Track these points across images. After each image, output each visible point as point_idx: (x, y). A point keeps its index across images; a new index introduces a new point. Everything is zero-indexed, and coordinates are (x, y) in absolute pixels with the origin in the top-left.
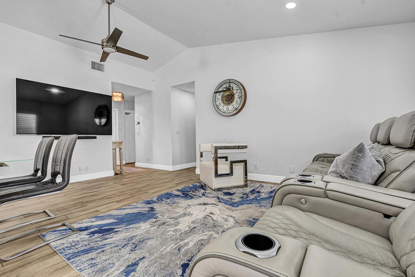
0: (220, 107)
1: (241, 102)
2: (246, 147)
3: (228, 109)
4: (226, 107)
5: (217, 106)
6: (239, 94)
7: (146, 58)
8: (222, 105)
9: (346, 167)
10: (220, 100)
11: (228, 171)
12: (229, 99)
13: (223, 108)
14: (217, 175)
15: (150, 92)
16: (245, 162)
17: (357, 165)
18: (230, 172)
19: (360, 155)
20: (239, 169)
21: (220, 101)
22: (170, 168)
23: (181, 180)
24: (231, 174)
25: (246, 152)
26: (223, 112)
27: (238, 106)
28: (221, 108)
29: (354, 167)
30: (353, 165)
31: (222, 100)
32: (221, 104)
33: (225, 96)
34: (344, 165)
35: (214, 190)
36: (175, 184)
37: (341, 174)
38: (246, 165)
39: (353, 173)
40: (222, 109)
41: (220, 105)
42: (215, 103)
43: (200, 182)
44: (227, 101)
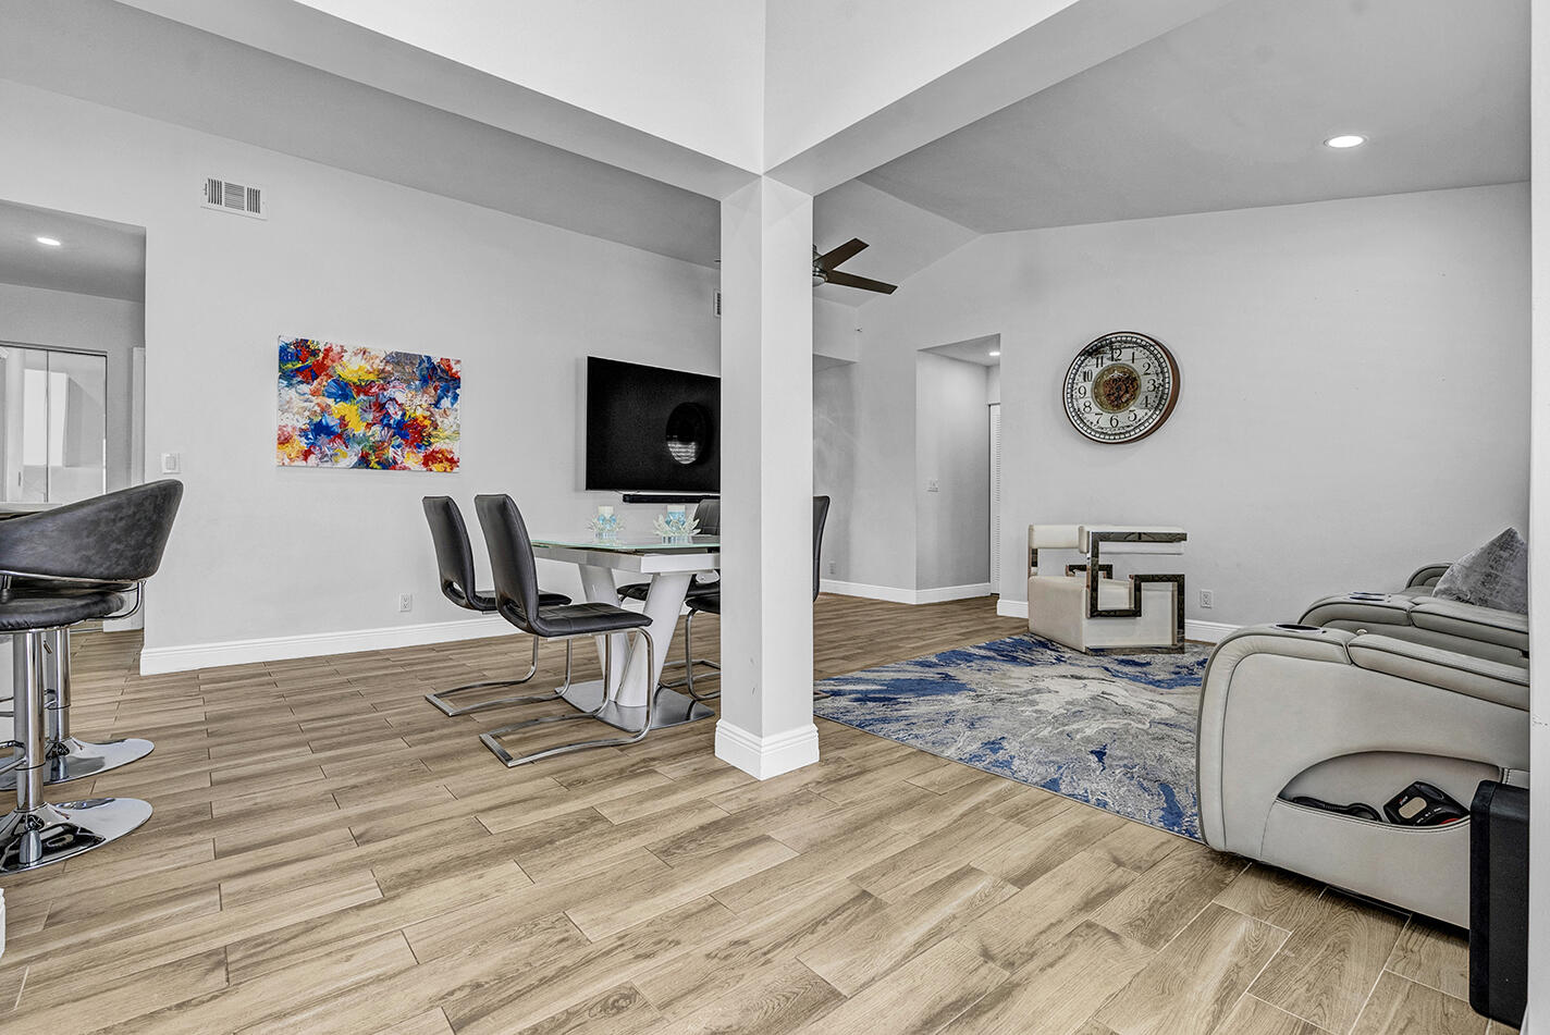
0: (1086, 415)
1: (1160, 401)
2: (1182, 538)
3: (1114, 423)
4: (1106, 416)
5: (1078, 412)
6: (1155, 378)
7: (888, 289)
8: (1096, 409)
9: (1472, 580)
10: (1089, 394)
11: (1125, 604)
12: (1118, 390)
13: (1099, 418)
14: (1095, 612)
15: (847, 364)
16: (1179, 580)
17: (1497, 576)
18: (1133, 606)
19: (1505, 554)
20: (1158, 600)
21: (1089, 398)
22: (910, 597)
23: (967, 627)
24: (1135, 612)
25: (1182, 550)
26: (1097, 432)
27: (1149, 414)
28: (1090, 417)
29: (1489, 578)
30: (1489, 575)
31: (1096, 396)
32: (1093, 406)
33: (1107, 383)
34: (1467, 576)
35: (1085, 653)
36: (960, 634)
37: (1461, 596)
38: (1181, 591)
39: (1488, 592)
40: (1095, 423)
41: (1087, 409)
42: (1072, 402)
43: (1028, 632)
44: (1112, 398)
